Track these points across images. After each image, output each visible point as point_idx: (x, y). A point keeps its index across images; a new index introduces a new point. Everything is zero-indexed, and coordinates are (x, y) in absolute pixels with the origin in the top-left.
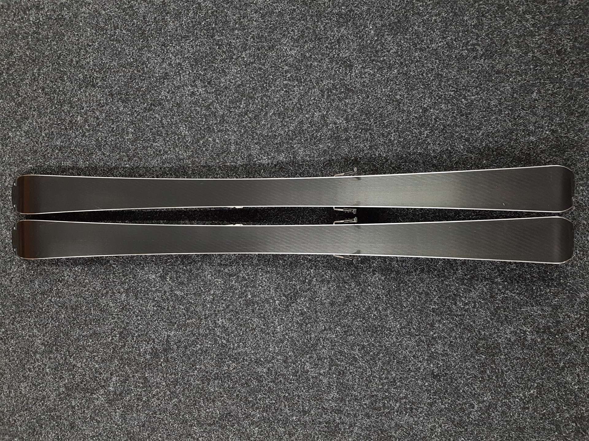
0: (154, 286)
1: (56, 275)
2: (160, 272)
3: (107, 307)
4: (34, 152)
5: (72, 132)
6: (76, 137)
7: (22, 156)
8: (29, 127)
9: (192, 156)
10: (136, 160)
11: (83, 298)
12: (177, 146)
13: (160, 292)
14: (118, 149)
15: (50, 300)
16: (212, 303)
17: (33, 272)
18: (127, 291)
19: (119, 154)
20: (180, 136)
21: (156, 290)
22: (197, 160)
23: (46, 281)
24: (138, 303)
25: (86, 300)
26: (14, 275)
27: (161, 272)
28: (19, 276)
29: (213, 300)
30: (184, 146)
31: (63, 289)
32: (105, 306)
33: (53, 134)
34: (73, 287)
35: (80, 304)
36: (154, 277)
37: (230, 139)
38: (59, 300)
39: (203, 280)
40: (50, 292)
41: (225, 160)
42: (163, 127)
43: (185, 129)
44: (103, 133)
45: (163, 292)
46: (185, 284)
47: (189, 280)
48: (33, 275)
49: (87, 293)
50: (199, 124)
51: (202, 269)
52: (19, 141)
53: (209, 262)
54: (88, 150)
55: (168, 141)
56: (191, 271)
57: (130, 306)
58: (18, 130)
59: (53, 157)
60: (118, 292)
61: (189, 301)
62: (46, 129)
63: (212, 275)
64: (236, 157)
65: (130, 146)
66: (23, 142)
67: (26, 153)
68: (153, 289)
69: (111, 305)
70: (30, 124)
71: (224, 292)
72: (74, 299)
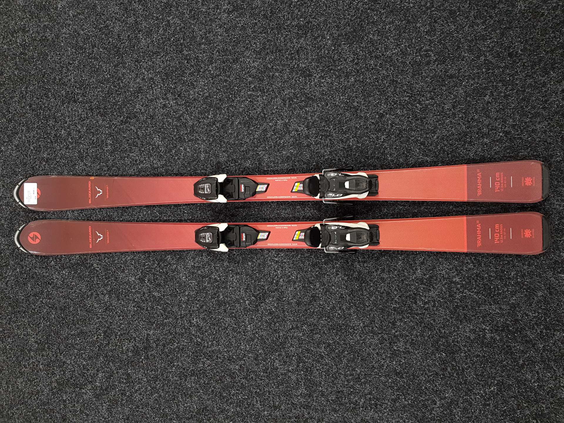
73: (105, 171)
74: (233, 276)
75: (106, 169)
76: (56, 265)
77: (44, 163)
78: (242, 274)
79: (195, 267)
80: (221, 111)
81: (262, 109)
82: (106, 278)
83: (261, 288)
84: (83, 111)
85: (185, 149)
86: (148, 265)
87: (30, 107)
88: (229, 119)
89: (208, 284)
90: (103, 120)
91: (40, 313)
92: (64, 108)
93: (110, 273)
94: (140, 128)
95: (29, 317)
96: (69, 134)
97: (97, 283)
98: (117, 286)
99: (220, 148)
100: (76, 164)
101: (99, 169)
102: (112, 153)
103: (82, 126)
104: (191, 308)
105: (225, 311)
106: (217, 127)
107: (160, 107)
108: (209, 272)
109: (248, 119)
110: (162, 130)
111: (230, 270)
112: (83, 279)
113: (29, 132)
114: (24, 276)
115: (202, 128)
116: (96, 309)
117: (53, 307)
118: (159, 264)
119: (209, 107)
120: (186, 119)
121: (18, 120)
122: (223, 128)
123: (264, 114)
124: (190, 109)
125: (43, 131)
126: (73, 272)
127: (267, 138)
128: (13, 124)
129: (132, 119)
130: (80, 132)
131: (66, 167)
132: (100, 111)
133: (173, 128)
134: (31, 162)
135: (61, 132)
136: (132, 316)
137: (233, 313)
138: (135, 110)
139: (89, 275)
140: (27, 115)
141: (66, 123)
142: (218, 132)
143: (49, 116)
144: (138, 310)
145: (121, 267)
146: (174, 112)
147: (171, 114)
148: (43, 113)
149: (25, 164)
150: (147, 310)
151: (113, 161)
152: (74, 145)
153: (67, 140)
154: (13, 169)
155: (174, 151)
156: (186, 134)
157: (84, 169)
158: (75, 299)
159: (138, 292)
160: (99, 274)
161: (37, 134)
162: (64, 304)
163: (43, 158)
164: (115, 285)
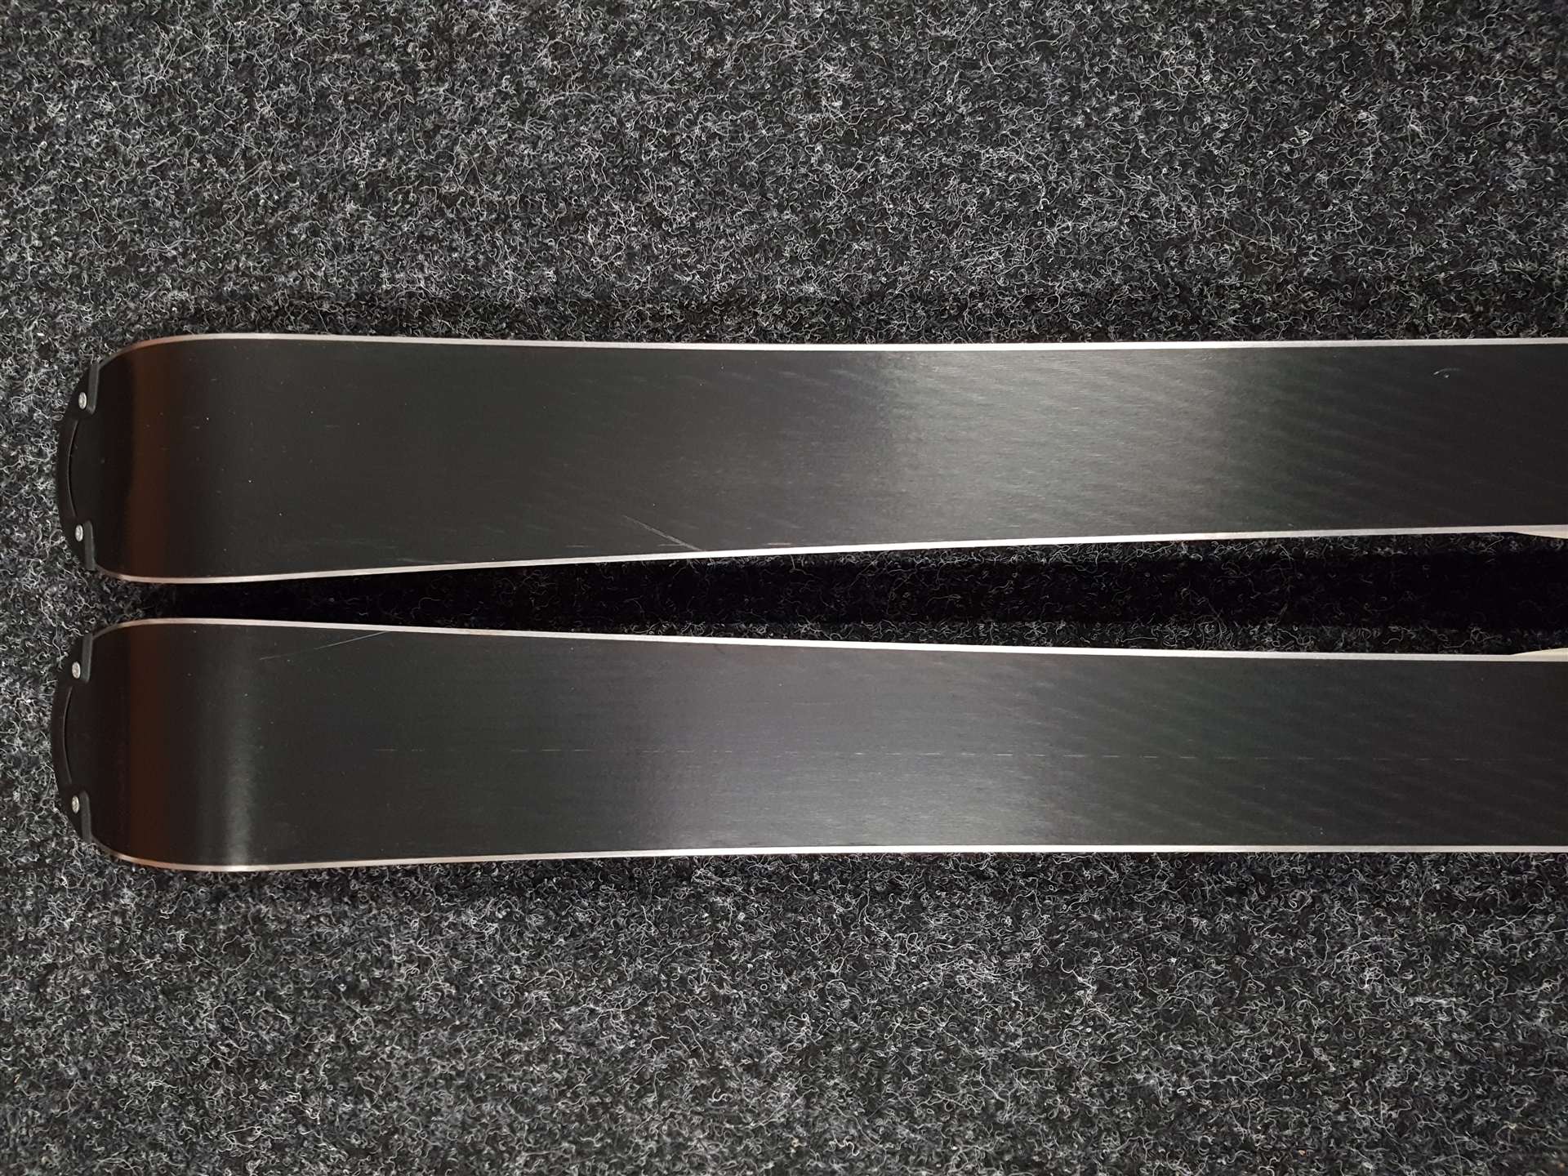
0: (993, 1034)
1: (335, 955)
2: (1028, 945)
3: (676, 1159)
4: (202, 214)
5: (451, 90)
6: (475, 121)
7: (125, 235)
8: (176, 66)
9: (1242, 221)
10: (864, 255)
11: (515, 1104)
12: (1138, 163)
13: (1031, 1069)
14: (749, 188)
15: (297, 1112)
16: (1393, 1150)
17: (181, 935)
18: (808, 1061)
19: (752, 217)
20: (1158, 104)
21: (1004, 1057)
22: (1276, 242)
23: (270, 995)
24: (885, 1138)
25: (530, 1112)
26: (62, 951)
27: (1039, 947)
28: (94, 960)
29: (1401, 1129)
30: (1185, 165)
31: (380, 1042)
32: (660, 1152)
33: (329, 108)
34: (443, 1035)
35: (492, 1141)
36: (987, 974)
37: (1493, 119)
38: (354, 1114)
39: (1325, 1003)
40: (296, 1060)
41: (1467, 245)
42: (1048, 53)
43: (1191, 56)
44: (651, 92)
45: (1050, 1070)
46: (1202, 1028)
47: (1231, 1001)
48: (183, 958)
49: (537, 1070)
50: (1290, 28)
51: (1317, 933)
52: (111, 151)
53: (1363, 888)
54: (551, 195)
55: (1077, 134)
56: (1244, 939)
57: (825, 1157)
58: (102, 88)
59: (325, 243)
60: (747, 1068)
61: (1235, 1137)
62: (279, 79)
63: (1389, 972)
64: (1542, 221)
65: (828, 167)
66: (134, 153)
67: (153, 221)
68: (982, 1052)
69: (700, 1144)
70: (181, 50)
71: (1472, 1079)
72: (452, 1110)
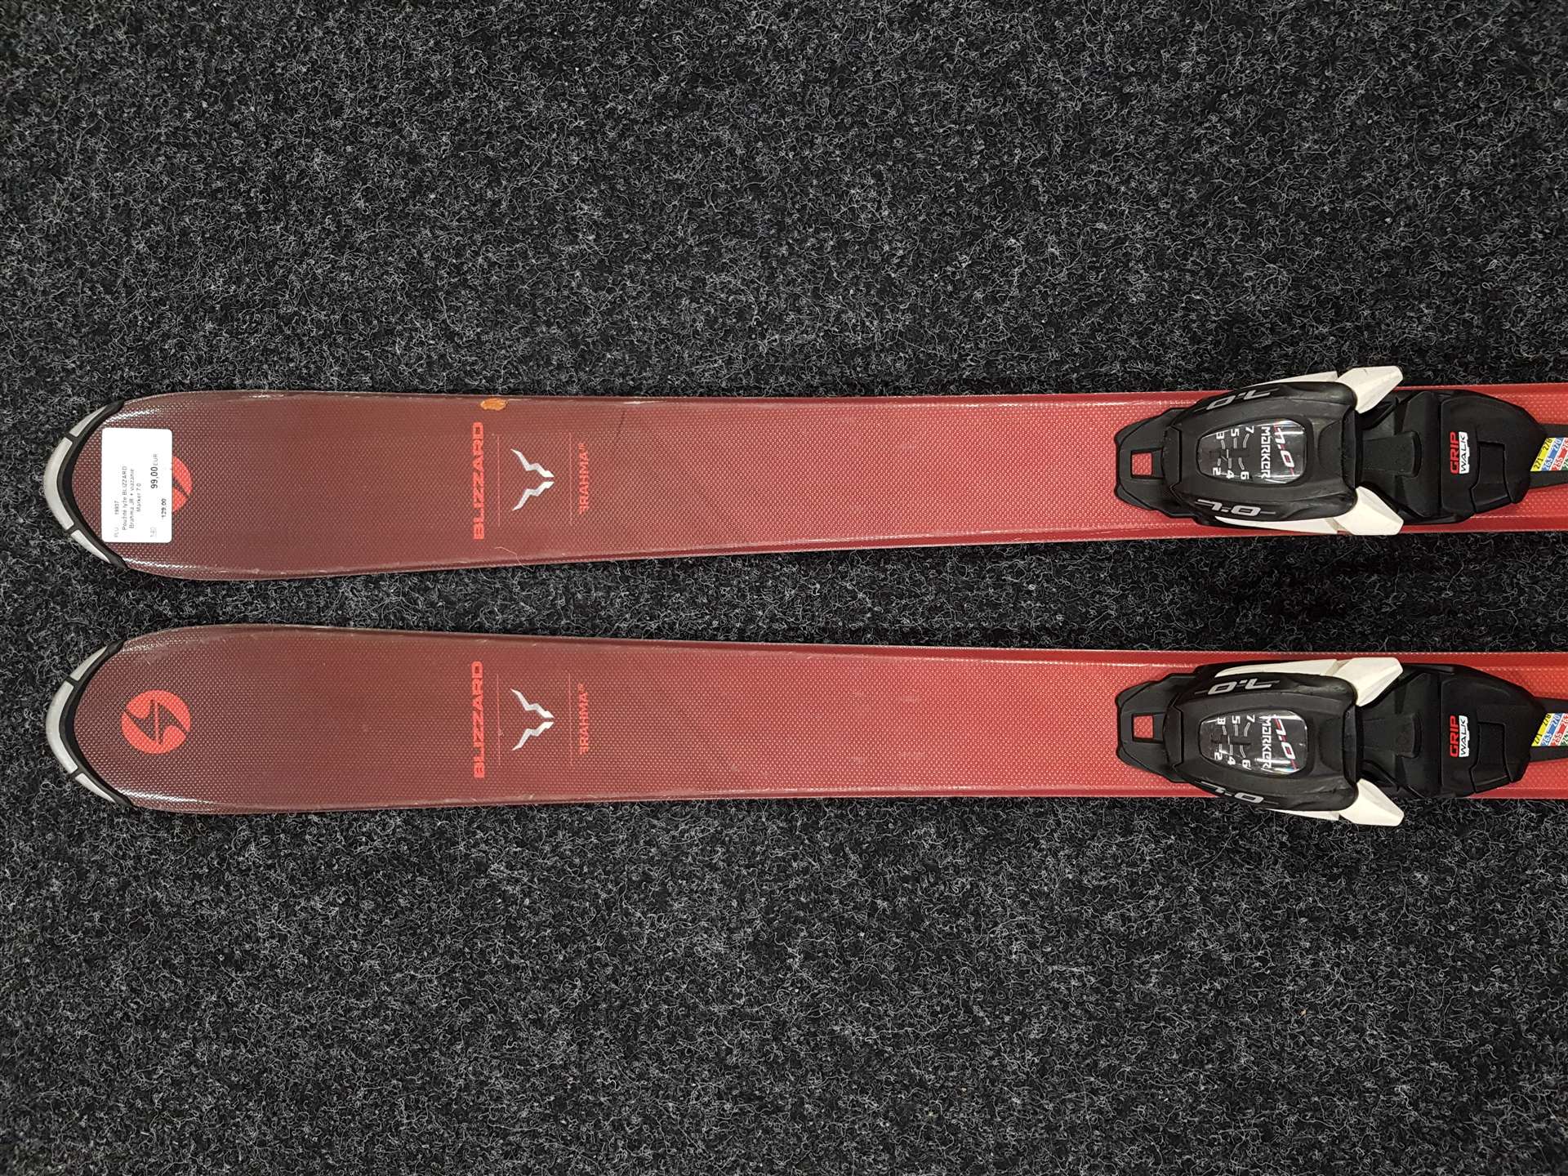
73: (560, 367)
74: (1317, 947)
75: (568, 357)
76: (272, 867)
77: (209, 326)
78: (1373, 937)
79: (1082, 889)
80: (1258, 33)
81: (1509, 24)
82: (560, 939)
83: (1487, 1014)
84: (438, 48)
85: (1035, 247)
86: (805, 871)
87: (136, 28)
88: (1300, 81)
89: (1162, 985)
90: (553, 95)
91: (179, 1114)
92: (328, 31)
93: (585, 912)
94: (770, 135)
95: (115, 1133)
96: (355, 171)
97: (507, 965)
98: (624, 980)
99: (1246, 238)
100: (390, 332)
101: (524, 360)
102: (601, 270)
103: (431, 129)
104: (1058, 1112)
105: (1267, 1136)
106: (1231, 122)
107: (891, 22)
108: (1168, 919)
109: (1418, 77)
110: (898, 142)
111: (1302, 913)
112: (428, 942)
113: (124, 162)
114: (91, 919)
115: (1141, 131)
116: (498, 1099)
117: (254, 1084)
118: (868, 865)
119: (1183, 15)
120: (1041, 83)
121: (65, 98)
122: (1269, 128)
123: (1520, 49)
124: (1068, 28)
125: (201, 159)
126: (367, 905)
127: (1535, 183)
128: (34, 120)
129: (720, 88)
130: (414, 159)
131: (333, 344)
132: (536, 48)
133: (960, 133)
134: (132, 323)
135: (309, 159)
136: (709, 1146)
137: (1317, 1145)
138: (741, 39)
139: (458, 922)
140: (115, 74)
141: (337, 113)
142: (1234, 151)
143: (243, 79)
144: (743, 1112)
145: (646, 877)
146: (971, 45)
147: (951, 59)
148: (206, 63)
149: (102, 330)
150: (797, 1115)
151: (610, 312)
152: (383, 228)
153: (344, 200)
154: (34, 359)
155: (965, 260)
156: (1042, 162)
157: (442, 356)
158: (378, 1046)
159: (743, 1017)
160: (523, 917)
161: (170, 174)
162: (317, 1068)
163: (202, 300)
164: (612, 978)
